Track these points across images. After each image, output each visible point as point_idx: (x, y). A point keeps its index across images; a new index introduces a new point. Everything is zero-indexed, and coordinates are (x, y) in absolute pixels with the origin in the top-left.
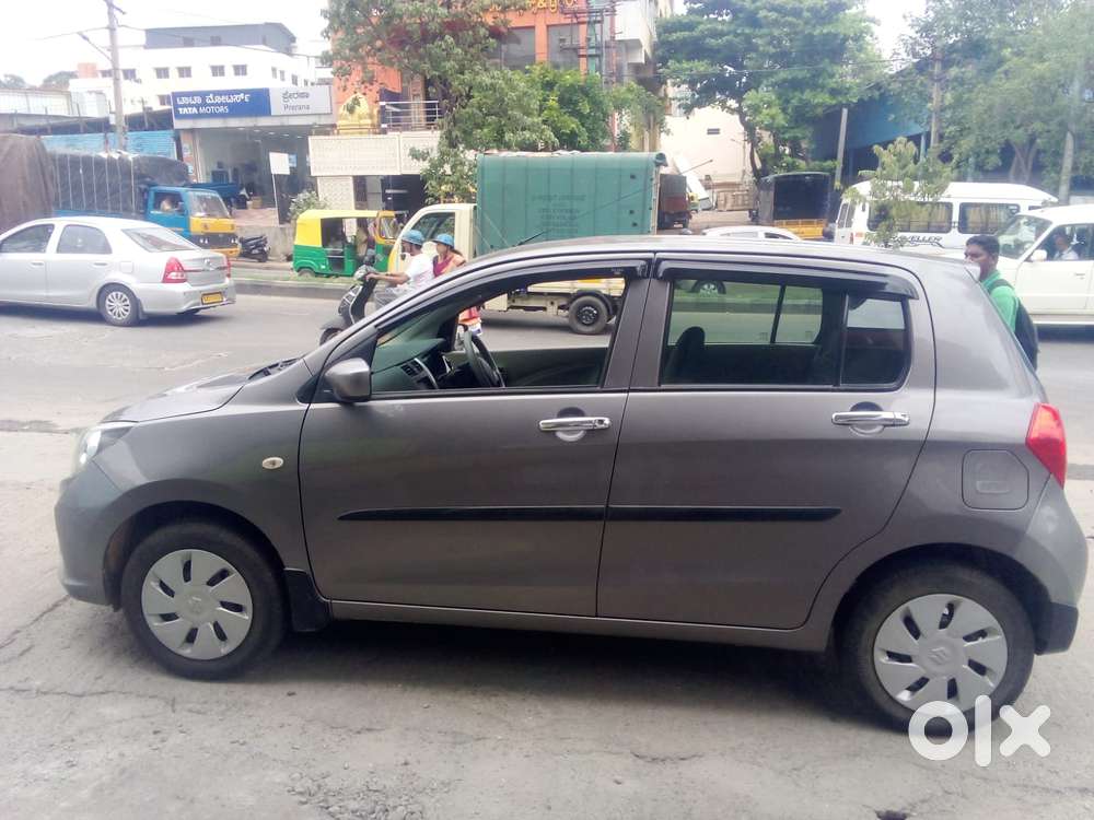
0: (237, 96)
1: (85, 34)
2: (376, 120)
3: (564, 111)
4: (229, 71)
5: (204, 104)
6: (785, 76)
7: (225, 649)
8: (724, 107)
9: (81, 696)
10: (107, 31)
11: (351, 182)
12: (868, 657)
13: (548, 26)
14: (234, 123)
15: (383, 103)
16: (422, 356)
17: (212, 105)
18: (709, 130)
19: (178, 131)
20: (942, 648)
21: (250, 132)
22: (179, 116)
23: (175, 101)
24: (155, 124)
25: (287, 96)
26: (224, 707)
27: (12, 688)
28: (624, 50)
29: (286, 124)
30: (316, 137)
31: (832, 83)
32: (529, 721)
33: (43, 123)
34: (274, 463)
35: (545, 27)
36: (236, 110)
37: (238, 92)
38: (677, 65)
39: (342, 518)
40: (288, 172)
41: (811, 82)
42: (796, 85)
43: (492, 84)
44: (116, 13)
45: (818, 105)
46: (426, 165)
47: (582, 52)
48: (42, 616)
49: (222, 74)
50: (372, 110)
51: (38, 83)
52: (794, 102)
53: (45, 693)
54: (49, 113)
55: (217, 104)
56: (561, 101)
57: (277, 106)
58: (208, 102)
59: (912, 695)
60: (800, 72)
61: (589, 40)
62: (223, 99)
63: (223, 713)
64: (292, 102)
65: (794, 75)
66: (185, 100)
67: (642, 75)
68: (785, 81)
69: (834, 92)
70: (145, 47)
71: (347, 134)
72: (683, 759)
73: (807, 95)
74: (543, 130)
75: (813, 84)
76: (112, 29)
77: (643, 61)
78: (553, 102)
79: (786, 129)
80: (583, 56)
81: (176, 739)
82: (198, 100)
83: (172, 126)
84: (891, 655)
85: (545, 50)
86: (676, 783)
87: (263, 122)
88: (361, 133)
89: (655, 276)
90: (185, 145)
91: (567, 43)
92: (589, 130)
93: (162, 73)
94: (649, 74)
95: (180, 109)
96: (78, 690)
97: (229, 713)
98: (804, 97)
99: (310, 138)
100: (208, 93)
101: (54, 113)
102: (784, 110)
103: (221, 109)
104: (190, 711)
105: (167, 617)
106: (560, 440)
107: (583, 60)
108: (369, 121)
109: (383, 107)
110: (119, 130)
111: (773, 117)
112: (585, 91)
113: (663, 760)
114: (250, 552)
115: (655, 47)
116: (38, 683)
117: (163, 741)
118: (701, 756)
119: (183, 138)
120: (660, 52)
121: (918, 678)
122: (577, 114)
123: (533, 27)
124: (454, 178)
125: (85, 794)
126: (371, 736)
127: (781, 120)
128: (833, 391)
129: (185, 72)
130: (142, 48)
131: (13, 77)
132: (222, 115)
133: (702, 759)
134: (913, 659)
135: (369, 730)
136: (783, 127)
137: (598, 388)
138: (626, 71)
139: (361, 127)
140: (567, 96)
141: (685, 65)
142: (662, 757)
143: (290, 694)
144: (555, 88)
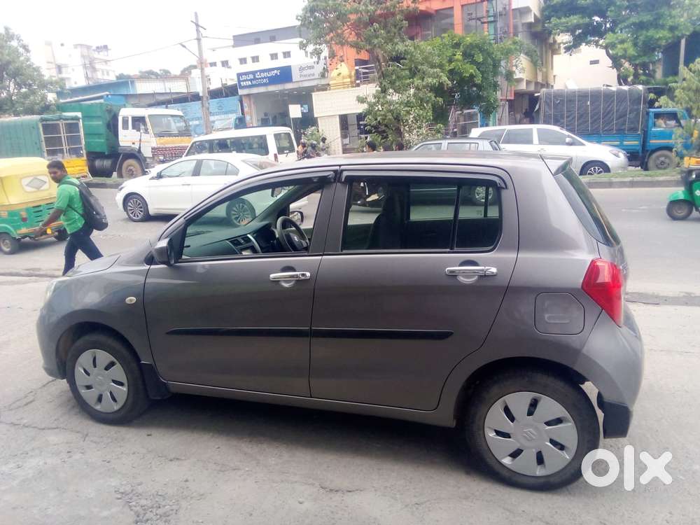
0: (273, 72)
1: (184, 44)
2: (353, 78)
3: (466, 61)
4: (280, 56)
5: (255, 79)
6: (634, 21)
7: (116, 407)
8: (597, 45)
9: (44, 429)
10: (196, 41)
11: (338, 119)
12: (481, 432)
13: (462, 6)
14: (272, 88)
15: (357, 68)
16: (253, 233)
17: (260, 78)
18: (591, 61)
19: (241, 96)
20: (531, 430)
21: (282, 93)
22: (242, 88)
23: (239, 79)
24: (229, 93)
25: (301, 69)
26: (110, 440)
27: (12, 423)
28: (518, 15)
29: (301, 86)
30: (318, 93)
31: (670, 23)
32: (272, 461)
33: (168, 97)
34: (131, 300)
35: (460, 7)
36: (273, 80)
37: (273, 69)
38: (558, 20)
39: (167, 333)
40: (300, 116)
41: (654, 23)
42: (641, 26)
43: (405, 50)
44: (200, 29)
45: (660, 39)
46: (365, 106)
47: (485, 20)
48: (48, 383)
49: (277, 58)
50: (351, 72)
51: (178, 73)
52: (642, 38)
53: (27, 427)
54: (172, 91)
55: (263, 78)
56: (465, 55)
57: (296, 76)
58: (257, 77)
59: (513, 460)
60: (646, 17)
61: (488, 11)
62: (265, 74)
63: (108, 444)
64: (305, 72)
65: (640, 19)
66: (244, 77)
67: (533, 30)
68: (634, 24)
69: (672, 29)
70: (233, 47)
71: (335, 89)
72: (350, 491)
73: (651, 32)
74: (441, 76)
75: (655, 24)
76: (199, 40)
77: (533, 21)
78: (459, 56)
79: (636, 58)
80: (485, 23)
81: (77, 456)
82: (251, 76)
83: (238, 93)
84: (498, 433)
85: (460, 21)
86: (336, 506)
87: (289, 86)
88: (344, 88)
89: (340, 181)
90: (245, 105)
91: (474, 16)
92: (482, 73)
93: (243, 61)
94: (539, 28)
95: (242, 83)
96: (43, 426)
97: (111, 444)
98: (649, 34)
99: (313, 94)
100: (256, 72)
101: (174, 91)
102: (635, 45)
103: (265, 81)
104: (92, 441)
105: (89, 387)
106: (282, 287)
107: (486, 25)
108: (349, 80)
109: (357, 70)
110: (205, 99)
111: (625, 50)
112: (480, 48)
113: (337, 491)
114: (124, 352)
115: (542, 10)
116: (25, 421)
117: (70, 457)
118: (361, 491)
119: (244, 99)
120: (547, 13)
121: (515, 449)
122: (473, 62)
123: (453, 7)
124: (382, 113)
125: (15, 483)
126: (177, 463)
127: (632, 52)
128: (449, 253)
129: (255, 59)
130: (231, 48)
131: (164, 71)
132: (265, 85)
133: (362, 492)
134: (511, 436)
135: (177, 459)
136: (634, 56)
137: (306, 254)
138: (520, 29)
139: (344, 84)
140: (468, 51)
141: (563, 20)
142: (337, 489)
143: (148, 435)
144: (461, 47)
